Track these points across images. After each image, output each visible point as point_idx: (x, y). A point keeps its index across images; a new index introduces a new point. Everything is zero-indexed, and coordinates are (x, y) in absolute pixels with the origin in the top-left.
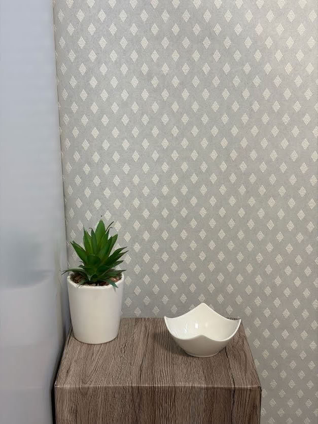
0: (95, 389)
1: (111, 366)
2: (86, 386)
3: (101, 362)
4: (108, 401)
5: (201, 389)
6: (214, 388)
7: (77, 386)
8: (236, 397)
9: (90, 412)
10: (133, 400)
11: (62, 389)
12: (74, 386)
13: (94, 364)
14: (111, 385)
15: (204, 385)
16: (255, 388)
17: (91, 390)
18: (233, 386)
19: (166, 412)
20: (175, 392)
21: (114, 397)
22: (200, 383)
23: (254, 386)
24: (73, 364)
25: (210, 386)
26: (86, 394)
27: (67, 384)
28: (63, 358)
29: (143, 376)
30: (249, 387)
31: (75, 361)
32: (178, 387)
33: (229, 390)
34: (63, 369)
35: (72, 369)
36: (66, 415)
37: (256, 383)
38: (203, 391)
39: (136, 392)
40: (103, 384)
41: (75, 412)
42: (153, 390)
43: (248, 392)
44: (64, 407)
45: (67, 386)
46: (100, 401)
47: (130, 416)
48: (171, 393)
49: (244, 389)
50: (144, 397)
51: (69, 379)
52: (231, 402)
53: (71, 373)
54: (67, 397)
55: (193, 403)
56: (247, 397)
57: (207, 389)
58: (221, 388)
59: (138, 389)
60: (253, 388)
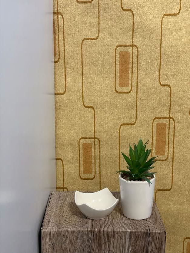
0: (66, 232)
1: (75, 219)
2: (60, 230)
3: (68, 216)
4: (73, 239)
5: (129, 232)
6: (137, 232)
7: (55, 230)
8: (150, 238)
9: (62, 246)
10: (88, 239)
11: (46, 232)
12: (53, 230)
13: (65, 218)
14: (75, 230)
15: (131, 230)
16: (162, 232)
17: (63, 233)
18: (149, 231)
19: (108, 247)
20: (114, 234)
21: (77, 237)
22: (129, 229)
23: (161, 231)
24: (52, 217)
25: (135, 231)
26: (60, 235)
27: (48, 229)
28: (46, 214)
29: (94, 225)
30: (158, 231)
31: (53, 216)
32: (116, 231)
33: (146, 233)
34: (46, 220)
35: (51, 220)
36: (47, 248)
37: (163, 229)
38: (131, 234)
39: (90, 234)
40: (70, 229)
41: (53, 246)
42: (100, 233)
43: (158, 234)
44: (47, 243)
45: (49, 230)
46: (68, 240)
47: (86, 249)
48: (112, 235)
49: (156, 233)
50: (95, 237)
51: (50, 226)
52: (147, 241)
53: (51, 222)
54: (48, 237)
55: (124, 241)
56: (157, 237)
57: (133, 232)
58: (141, 232)
59: (92, 232)
60: (160, 232)
